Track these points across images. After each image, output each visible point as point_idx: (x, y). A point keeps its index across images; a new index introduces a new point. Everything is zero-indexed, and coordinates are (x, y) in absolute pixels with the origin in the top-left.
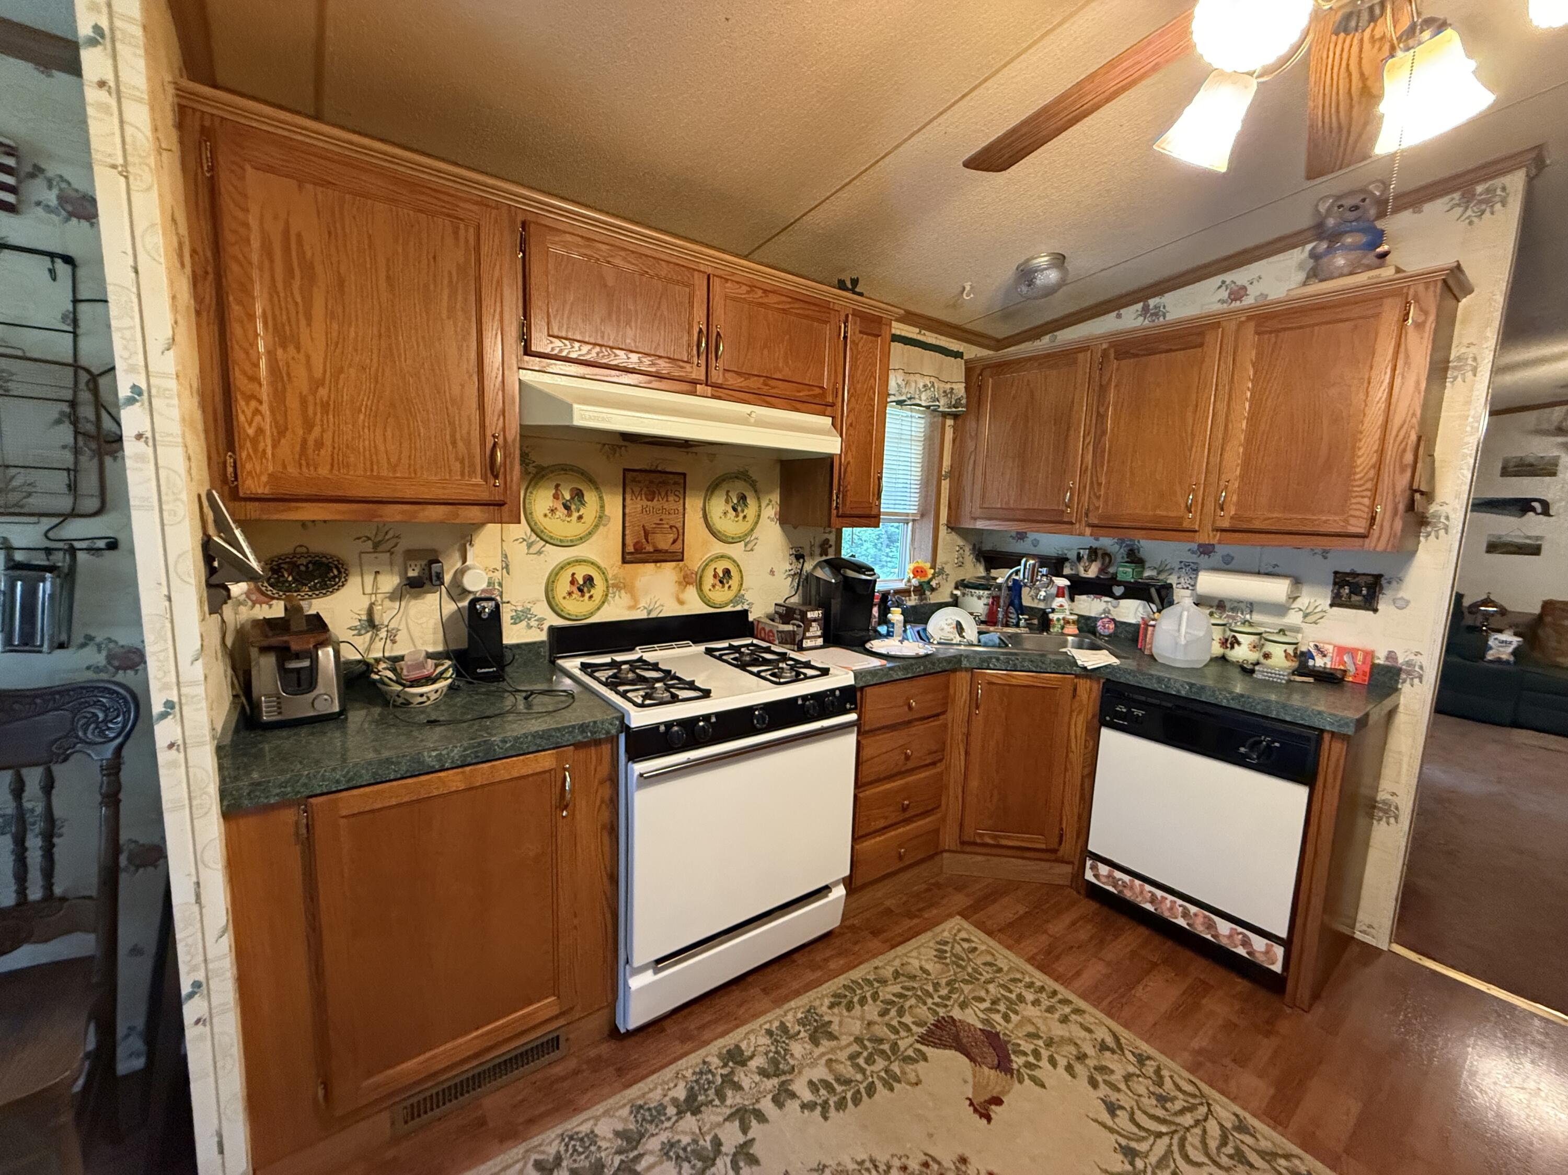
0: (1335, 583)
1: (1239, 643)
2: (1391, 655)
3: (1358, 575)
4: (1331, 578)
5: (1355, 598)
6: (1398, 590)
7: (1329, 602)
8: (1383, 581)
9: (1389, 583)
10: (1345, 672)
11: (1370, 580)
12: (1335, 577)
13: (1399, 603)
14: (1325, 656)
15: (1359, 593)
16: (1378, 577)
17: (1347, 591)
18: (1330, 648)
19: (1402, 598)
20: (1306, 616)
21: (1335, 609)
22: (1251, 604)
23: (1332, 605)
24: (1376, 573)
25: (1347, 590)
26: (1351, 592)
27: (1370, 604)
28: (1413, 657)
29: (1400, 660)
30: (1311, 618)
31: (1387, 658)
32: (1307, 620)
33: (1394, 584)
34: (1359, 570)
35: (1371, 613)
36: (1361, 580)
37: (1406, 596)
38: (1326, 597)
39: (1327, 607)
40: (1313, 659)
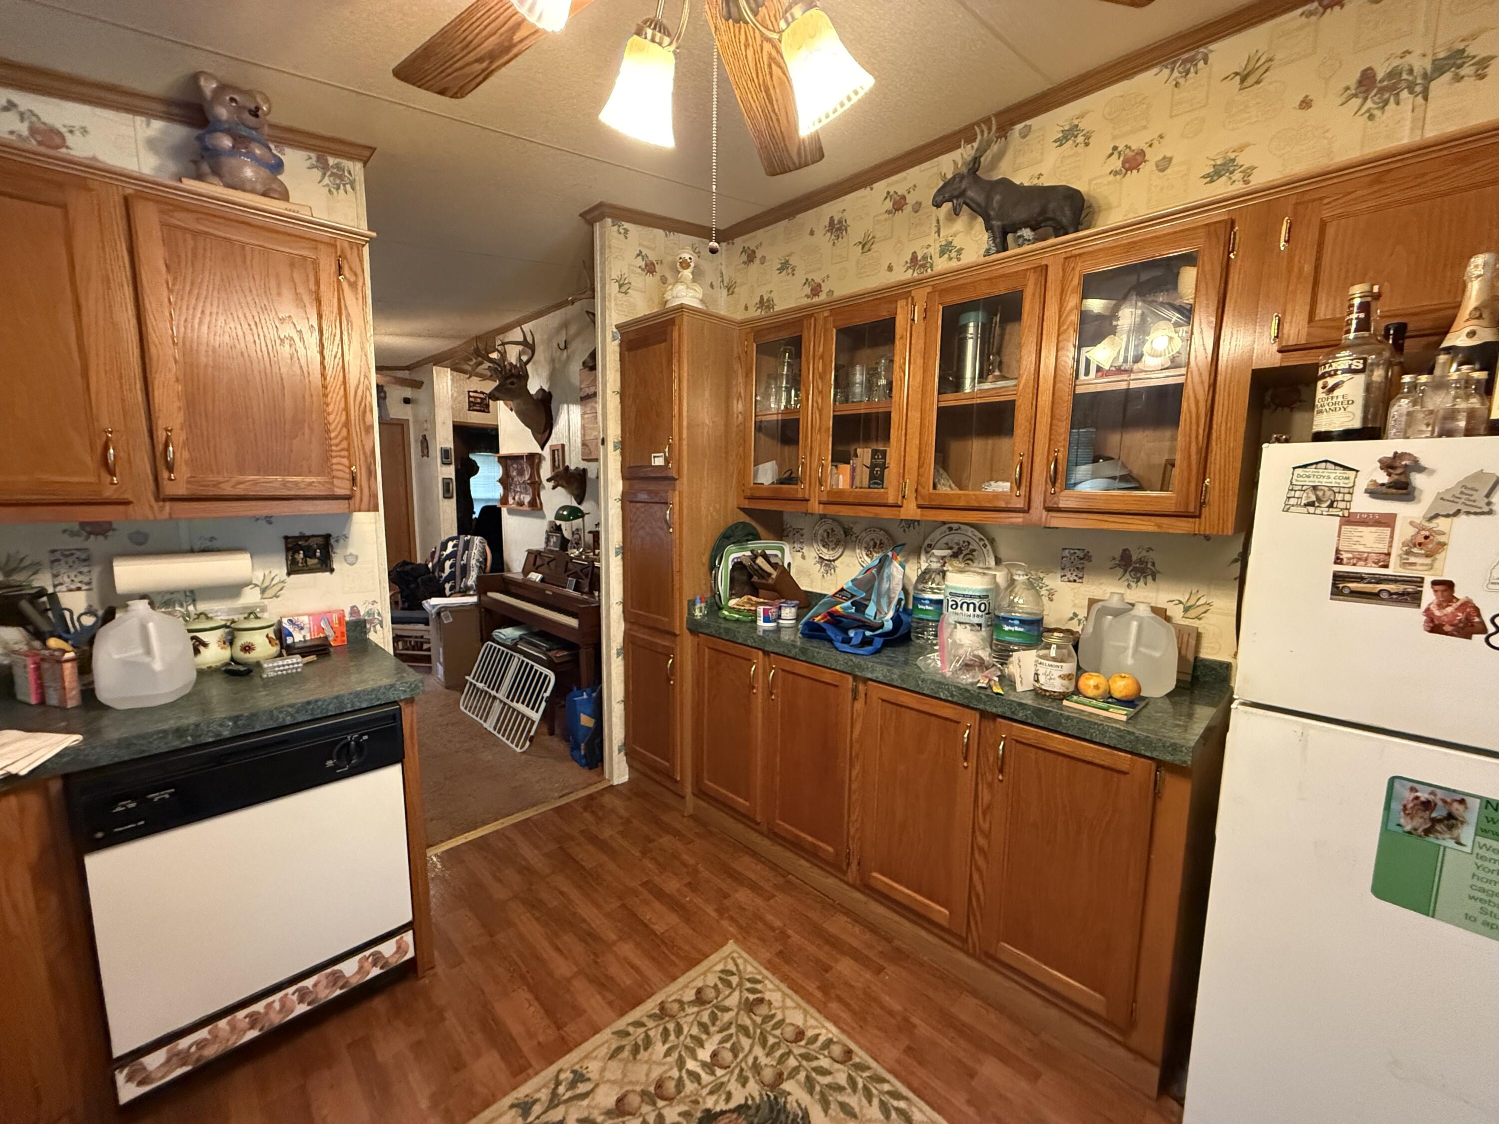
0: (288, 550)
1: (205, 645)
2: (354, 610)
3: (309, 537)
4: (282, 545)
5: (311, 562)
6: (346, 547)
7: (286, 571)
8: (332, 541)
9: (337, 541)
10: (326, 638)
11: (320, 541)
12: (286, 544)
13: (350, 559)
14: (302, 629)
15: (313, 556)
16: (328, 537)
17: (301, 556)
18: (305, 620)
19: (351, 555)
20: (263, 591)
21: (292, 576)
22: (192, 592)
23: (289, 574)
24: (323, 533)
25: (301, 554)
26: (305, 556)
27: (326, 565)
28: (371, 606)
29: (362, 613)
30: (269, 593)
31: (351, 614)
32: (266, 595)
33: (342, 541)
34: (308, 533)
35: (328, 574)
36: (313, 542)
37: (354, 553)
38: (280, 568)
39: (285, 577)
40: (291, 635)
